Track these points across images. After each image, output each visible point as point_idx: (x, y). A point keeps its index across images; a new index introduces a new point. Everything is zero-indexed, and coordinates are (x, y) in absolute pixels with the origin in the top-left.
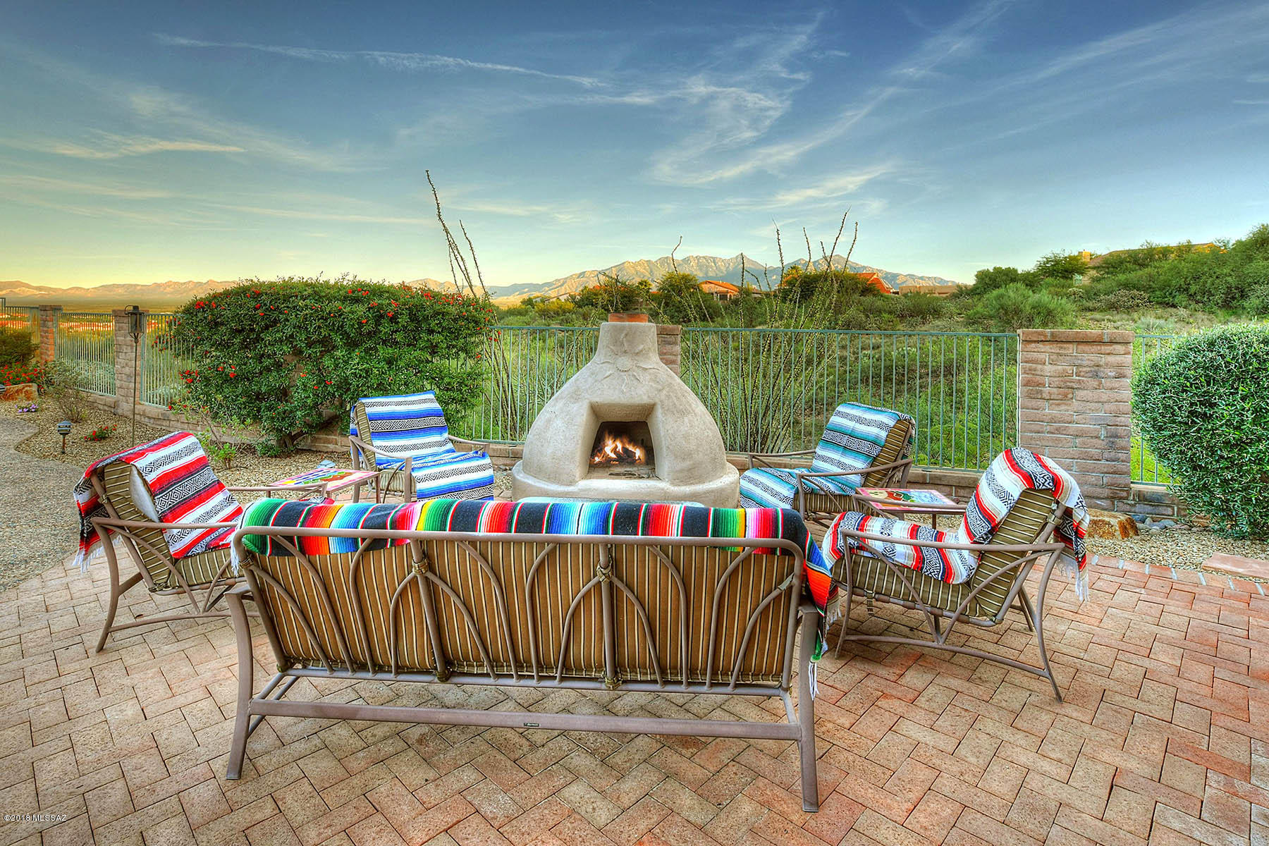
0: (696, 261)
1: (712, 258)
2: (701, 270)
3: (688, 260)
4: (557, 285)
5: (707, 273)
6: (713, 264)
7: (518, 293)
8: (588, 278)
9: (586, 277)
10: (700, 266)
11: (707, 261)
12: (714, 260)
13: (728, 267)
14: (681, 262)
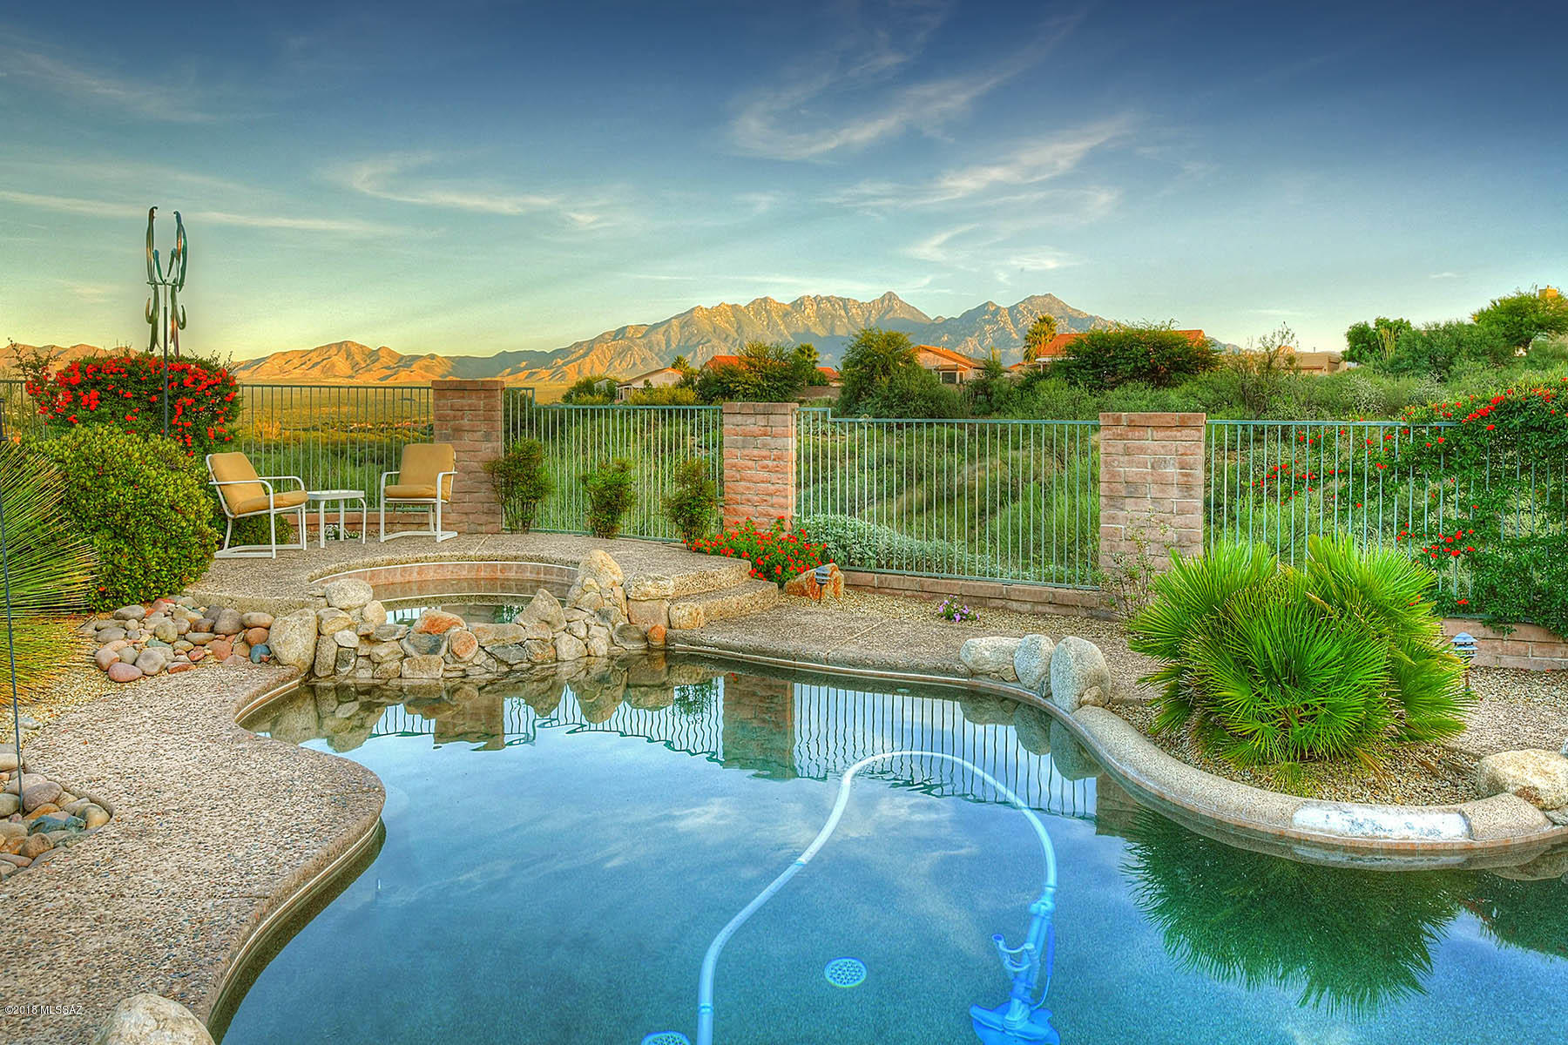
0: (815, 307)
1: (841, 299)
2: (822, 323)
3: (802, 303)
4: (578, 355)
5: (832, 329)
6: (843, 313)
7: (508, 370)
8: (631, 339)
9: (628, 338)
10: (822, 317)
11: (833, 306)
12: (845, 303)
13: (868, 319)
14: (790, 309)
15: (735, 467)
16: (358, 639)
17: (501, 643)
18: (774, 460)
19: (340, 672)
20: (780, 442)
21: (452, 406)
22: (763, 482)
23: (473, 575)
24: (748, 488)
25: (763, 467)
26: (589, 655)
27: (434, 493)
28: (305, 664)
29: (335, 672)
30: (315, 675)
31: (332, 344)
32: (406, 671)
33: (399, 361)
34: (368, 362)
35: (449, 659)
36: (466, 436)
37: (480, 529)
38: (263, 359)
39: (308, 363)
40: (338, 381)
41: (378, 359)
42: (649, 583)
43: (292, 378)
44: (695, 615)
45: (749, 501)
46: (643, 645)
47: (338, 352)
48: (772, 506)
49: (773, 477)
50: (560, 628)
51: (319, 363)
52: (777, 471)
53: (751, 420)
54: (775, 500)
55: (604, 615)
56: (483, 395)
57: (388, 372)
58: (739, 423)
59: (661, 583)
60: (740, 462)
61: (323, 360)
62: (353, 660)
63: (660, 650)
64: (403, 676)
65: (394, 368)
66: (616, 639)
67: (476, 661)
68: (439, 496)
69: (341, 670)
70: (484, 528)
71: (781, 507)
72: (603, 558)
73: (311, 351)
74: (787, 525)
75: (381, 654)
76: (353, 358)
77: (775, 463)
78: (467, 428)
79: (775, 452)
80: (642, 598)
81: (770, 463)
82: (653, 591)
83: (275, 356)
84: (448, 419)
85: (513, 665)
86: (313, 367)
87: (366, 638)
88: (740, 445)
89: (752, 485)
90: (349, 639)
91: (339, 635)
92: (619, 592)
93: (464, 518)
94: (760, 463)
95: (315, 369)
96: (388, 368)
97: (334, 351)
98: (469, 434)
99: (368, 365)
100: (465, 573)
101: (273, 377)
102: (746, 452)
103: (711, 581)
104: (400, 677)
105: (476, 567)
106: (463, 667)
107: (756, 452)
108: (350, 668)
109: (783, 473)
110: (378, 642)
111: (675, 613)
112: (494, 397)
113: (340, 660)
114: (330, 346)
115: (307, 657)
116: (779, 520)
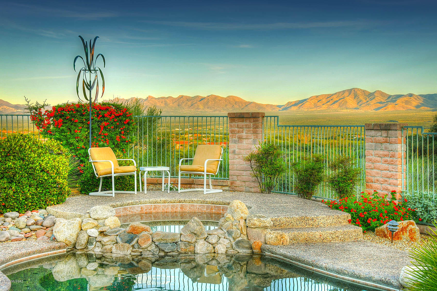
15: (371, 160)
16: (98, 233)
17: (165, 242)
18: (391, 157)
19: (89, 248)
20: (393, 146)
21: (238, 126)
22: (385, 170)
23: (209, 211)
24: (378, 173)
25: (385, 161)
26: (214, 253)
27: (202, 169)
28: (70, 242)
29: (86, 248)
30: (76, 249)
31: (345, 90)
32: (114, 250)
33: (388, 99)
34: (368, 100)
35: (136, 246)
36: (245, 141)
37: (251, 190)
38: (305, 100)
39: (331, 101)
40: (348, 111)
41: (374, 98)
42: (255, 219)
43: (321, 110)
44: (279, 238)
45: (378, 181)
46: (249, 251)
47: (349, 95)
48: (390, 184)
49: (390, 167)
50: (202, 237)
51: (337, 101)
52: (392, 164)
53: (379, 133)
54: (391, 181)
55: (230, 233)
56: (252, 120)
57: (381, 105)
58: (373, 135)
59: (262, 219)
60: (373, 158)
61: (340, 99)
62: (95, 243)
63: (258, 254)
64: (112, 252)
65: (384, 102)
66: (234, 246)
67: (149, 249)
68: (205, 171)
69: (89, 247)
70: (253, 190)
71: (394, 185)
72: (239, 204)
73: (333, 95)
74: (398, 196)
75: (105, 241)
76: (359, 97)
77: (391, 159)
78: (244, 137)
79: (391, 152)
80: (252, 227)
81: (388, 159)
82: (257, 223)
83: (312, 98)
84: (236, 132)
85: (167, 253)
86: (334, 103)
87: (102, 233)
88: (373, 147)
89: (379, 171)
90: (94, 233)
91: (89, 231)
92: (242, 223)
93: (243, 184)
94: (384, 158)
95: (335, 105)
96: (381, 103)
97: (346, 94)
98: (246, 140)
99: (367, 101)
100: (205, 210)
101: (311, 110)
102: (376, 152)
103: (311, 222)
104: (111, 252)
105: (210, 207)
106: (141, 250)
107: (381, 152)
108: (93, 246)
109: (395, 165)
110: (106, 235)
111: (268, 236)
112: (257, 121)
113: (89, 242)
114: (344, 91)
115: (72, 240)
116: (394, 192)
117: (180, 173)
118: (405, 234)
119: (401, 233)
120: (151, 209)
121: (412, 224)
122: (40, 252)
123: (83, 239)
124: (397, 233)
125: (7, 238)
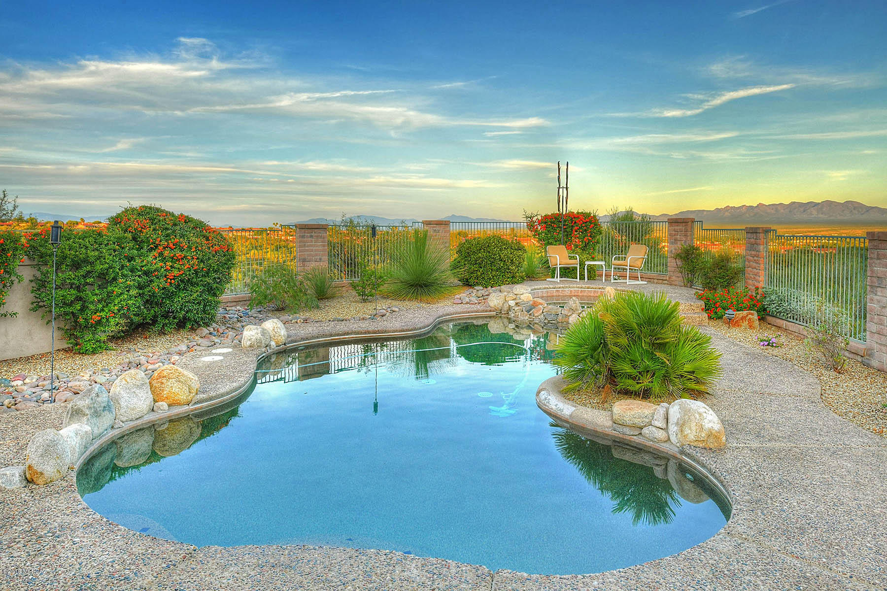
16: (514, 304)
20: (759, 248)
21: (674, 229)
22: (754, 268)
25: (755, 261)
29: (506, 313)
30: (501, 313)
36: (679, 243)
45: (751, 278)
48: (756, 281)
49: (757, 266)
50: (577, 312)
52: (758, 263)
53: (752, 236)
54: (757, 278)
56: (684, 224)
58: (749, 238)
60: (749, 258)
62: (512, 310)
67: (539, 317)
68: (628, 266)
69: (509, 313)
71: (758, 281)
74: (759, 291)
75: (517, 310)
77: (757, 258)
78: (678, 239)
79: (758, 253)
84: (673, 235)
85: (550, 321)
87: (517, 304)
88: (749, 248)
89: (752, 270)
91: (509, 302)
94: (754, 258)
102: (751, 252)
106: (534, 317)
108: (511, 313)
112: (687, 225)
113: (510, 308)
115: (499, 307)
116: (757, 288)
117: (613, 266)
118: (744, 322)
119: (741, 321)
120: (578, 293)
121: (752, 314)
122: (476, 312)
123: (506, 307)
124: (737, 321)
125: (467, 302)
